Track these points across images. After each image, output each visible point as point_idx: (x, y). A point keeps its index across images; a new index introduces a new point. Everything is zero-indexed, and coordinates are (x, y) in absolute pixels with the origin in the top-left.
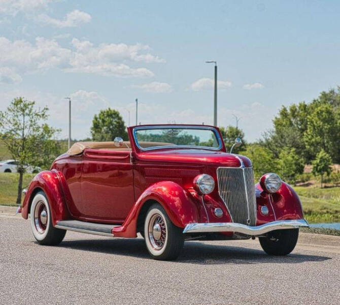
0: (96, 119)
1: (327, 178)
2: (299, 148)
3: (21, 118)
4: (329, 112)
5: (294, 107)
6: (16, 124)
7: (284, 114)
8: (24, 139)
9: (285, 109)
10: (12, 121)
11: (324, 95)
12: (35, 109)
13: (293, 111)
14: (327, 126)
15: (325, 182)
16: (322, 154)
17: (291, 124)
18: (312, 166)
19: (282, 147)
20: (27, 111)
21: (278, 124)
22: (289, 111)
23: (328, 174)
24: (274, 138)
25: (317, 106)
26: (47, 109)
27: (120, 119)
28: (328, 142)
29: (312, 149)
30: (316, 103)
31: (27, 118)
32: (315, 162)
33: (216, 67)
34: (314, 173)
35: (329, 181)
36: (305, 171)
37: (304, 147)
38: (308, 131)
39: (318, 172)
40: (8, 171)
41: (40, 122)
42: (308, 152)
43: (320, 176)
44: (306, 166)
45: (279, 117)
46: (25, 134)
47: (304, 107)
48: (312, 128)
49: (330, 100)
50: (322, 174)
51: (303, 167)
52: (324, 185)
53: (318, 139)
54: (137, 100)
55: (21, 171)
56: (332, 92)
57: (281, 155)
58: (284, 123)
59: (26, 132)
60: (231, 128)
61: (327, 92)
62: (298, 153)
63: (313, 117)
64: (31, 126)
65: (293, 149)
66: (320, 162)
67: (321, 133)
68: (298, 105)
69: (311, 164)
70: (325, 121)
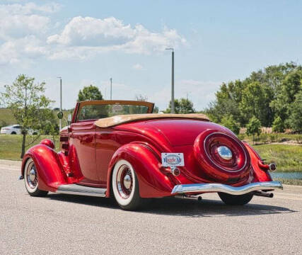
0: (81, 93)
1: (257, 137)
2: (236, 115)
3: (24, 90)
4: (258, 87)
5: (232, 83)
6: (20, 96)
7: (224, 89)
8: (26, 108)
9: (225, 85)
10: (16, 93)
11: (254, 74)
12: (35, 83)
13: (231, 86)
14: (257, 98)
15: (256, 140)
16: (253, 119)
17: (229, 97)
18: (246, 129)
19: (223, 114)
20: (28, 85)
21: (219, 96)
22: (228, 87)
23: (259, 135)
24: (217, 107)
25: (249, 83)
26: (44, 83)
27: (99, 93)
28: (257, 110)
29: (245, 116)
30: (248, 81)
31: (29, 91)
32: (248, 125)
33: (173, 53)
34: (248, 134)
35: (259, 140)
36: (240, 132)
37: (239, 114)
38: (242, 102)
39: (251, 132)
40: (14, 133)
41: (39, 94)
42: (242, 118)
43: (252, 136)
44: (241, 128)
45: (220, 91)
46: (27, 103)
47: (239, 84)
48: (245, 100)
49: (258, 78)
50: (254, 135)
51: (239, 129)
52: (255, 143)
53: (250, 108)
54: (111, 79)
55: (24, 133)
56: (260, 72)
57: (222, 120)
58: (224, 96)
59: (28, 102)
60: (183, 100)
61: (257, 72)
62: (235, 119)
63: (246, 91)
64: (32, 97)
65: (232, 116)
66: (253, 125)
67: (252, 103)
68: (234, 82)
69: (245, 126)
70: (255, 94)
